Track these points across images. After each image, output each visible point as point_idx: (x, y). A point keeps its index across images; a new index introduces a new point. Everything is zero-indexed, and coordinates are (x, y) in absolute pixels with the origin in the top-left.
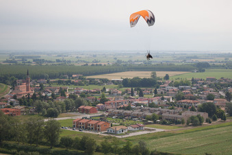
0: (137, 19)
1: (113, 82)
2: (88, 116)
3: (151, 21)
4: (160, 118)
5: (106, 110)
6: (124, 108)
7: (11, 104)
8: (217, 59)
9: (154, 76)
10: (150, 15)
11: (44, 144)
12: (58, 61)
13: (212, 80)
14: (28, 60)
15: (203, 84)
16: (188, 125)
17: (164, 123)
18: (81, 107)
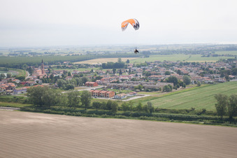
0: (127, 25)
1: (94, 65)
2: (94, 88)
3: (137, 26)
4: (144, 88)
5: (104, 84)
6: (114, 82)
7: (37, 82)
8: (152, 49)
9: (120, 61)
10: (136, 22)
11: (79, 107)
12: (46, 53)
13: (159, 62)
14: (25, 53)
15: (154, 65)
16: (164, 91)
17: (147, 91)
18: (87, 83)
